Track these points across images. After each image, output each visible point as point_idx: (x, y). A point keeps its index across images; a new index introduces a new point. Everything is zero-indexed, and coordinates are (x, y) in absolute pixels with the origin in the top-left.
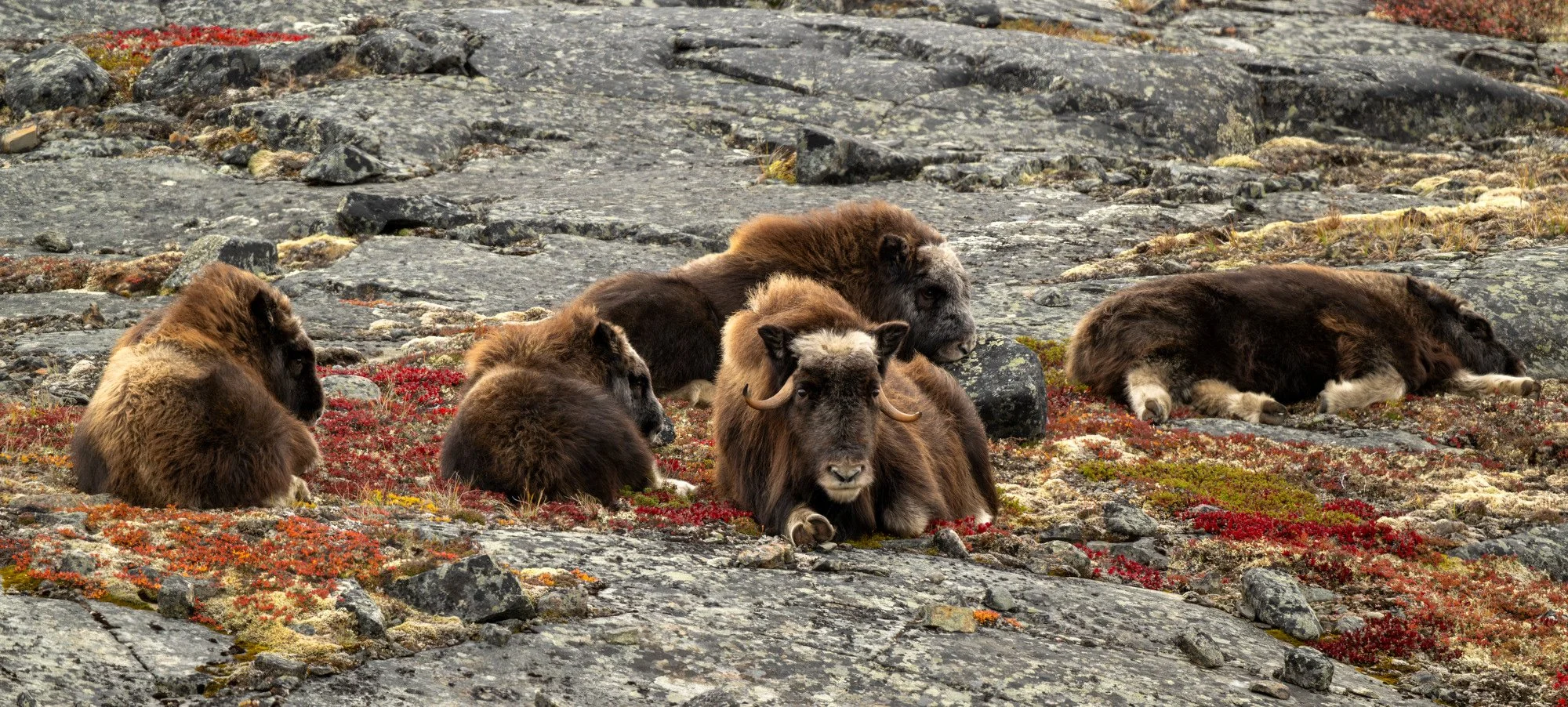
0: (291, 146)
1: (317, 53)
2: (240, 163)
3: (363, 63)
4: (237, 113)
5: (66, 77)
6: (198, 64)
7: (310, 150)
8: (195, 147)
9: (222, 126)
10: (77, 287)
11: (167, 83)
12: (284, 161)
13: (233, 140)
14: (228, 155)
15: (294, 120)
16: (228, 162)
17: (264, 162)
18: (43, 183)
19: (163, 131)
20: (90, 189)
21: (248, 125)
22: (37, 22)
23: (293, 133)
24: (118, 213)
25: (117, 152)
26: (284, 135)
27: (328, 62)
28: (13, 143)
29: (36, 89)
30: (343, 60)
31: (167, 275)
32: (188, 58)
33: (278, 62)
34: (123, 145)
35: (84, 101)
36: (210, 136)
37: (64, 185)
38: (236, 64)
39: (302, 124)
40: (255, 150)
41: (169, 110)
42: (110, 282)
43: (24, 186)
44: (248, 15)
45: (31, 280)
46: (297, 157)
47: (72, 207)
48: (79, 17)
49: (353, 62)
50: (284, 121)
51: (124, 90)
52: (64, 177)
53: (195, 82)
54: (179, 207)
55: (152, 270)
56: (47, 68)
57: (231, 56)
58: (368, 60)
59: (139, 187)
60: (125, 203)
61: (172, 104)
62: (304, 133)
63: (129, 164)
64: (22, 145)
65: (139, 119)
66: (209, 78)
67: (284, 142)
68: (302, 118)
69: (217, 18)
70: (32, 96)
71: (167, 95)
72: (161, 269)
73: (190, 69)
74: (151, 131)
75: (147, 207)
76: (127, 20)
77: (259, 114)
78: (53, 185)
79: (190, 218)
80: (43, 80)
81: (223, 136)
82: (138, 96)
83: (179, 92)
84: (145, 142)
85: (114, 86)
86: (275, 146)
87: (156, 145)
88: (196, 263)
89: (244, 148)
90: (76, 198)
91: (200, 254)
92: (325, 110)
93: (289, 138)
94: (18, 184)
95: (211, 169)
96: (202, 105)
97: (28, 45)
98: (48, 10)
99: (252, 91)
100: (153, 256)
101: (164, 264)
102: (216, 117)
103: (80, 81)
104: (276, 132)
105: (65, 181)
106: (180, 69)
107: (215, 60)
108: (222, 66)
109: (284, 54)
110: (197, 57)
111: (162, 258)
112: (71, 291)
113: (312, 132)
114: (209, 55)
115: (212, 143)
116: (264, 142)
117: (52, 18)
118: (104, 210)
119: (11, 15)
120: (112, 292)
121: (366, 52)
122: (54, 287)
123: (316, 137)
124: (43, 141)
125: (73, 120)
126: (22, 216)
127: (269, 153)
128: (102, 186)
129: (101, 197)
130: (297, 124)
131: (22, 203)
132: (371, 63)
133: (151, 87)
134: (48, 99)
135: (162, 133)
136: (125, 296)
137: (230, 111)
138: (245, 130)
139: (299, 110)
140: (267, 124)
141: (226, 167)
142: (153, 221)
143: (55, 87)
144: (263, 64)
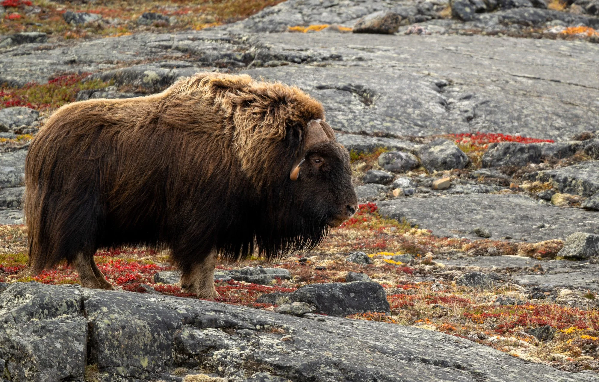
0: (569, 191)
1: (565, 148)
2: (547, 199)
3: (588, 154)
4: (541, 175)
5: (453, 155)
6: (514, 151)
7: (578, 194)
8: (523, 190)
9: (532, 181)
10: (513, 254)
11: (499, 160)
12: (568, 199)
13: (541, 188)
14: (541, 195)
15: (570, 180)
16: (542, 198)
17: (559, 198)
18: (463, 205)
19: (505, 182)
20: (485, 208)
21: (548, 181)
22: (417, 128)
23: (570, 186)
24: (504, 220)
25: (487, 191)
26: (565, 187)
27: (570, 153)
28: (439, 185)
29: (439, 160)
30: (577, 152)
31: (559, 250)
32: (508, 148)
33: (548, 152)
34: (489, 188)
35: (460, 166)
36: (529, 185)
37: (473, 206)
38: (532, 152)
39: (574, 182)
40: (554, 193)
41: (504, 173)
42: (531, 252)
43: (455, 206)
44: (509, 129)
46: (572, 197)
47: (481, 216)
48: (434, 127)
49: (583, 153)
50: (565, 180)
51: (475, 162)
52: (472, 202)
53: (513, 159)
54: (532, 218)
55: (550, 248)
56: (442, 151)
57: (530, 148)
58: (590, 153)
59: (508, 208)
60: (505, 215)
61: (504, 170)
62: (575, 186)
63: (499, 197)
64: (443, 186)
65: (491, 176)
66: (519, 158)
67: (566, 190)
68: (574, 179)
69: (496, 130)
70: (438, 163)
71: (500, 165)
72: (555, 248)
73: (510, 154)
74: (500, 182)
75: (516, 218)
76: (456, 129)
77: (553, 176)
78: (468, 206)
80: (443, 156)
81: (536, 186)
82: (485, 165)
83: (505, 164)
84: (498, 187)
85: (471, 160)
86: (562, 192)
87: (504, 190)
88: (573, 245)
89: (549, 192)
90: (481, 212)
91: (574, 241)
92: (583, 175)
93: (568, 188)
94: (452, 204)
95: (536, 201)
96: (520, 171)
97: (417, 139)
98: (419, 123)
99: (541, 165)
101: (555, 245)
102: (529, 176)
103: (459, 157)
104: (562, 185)
105: (473, 204)
106: (505, 154)
107: (522, 150)
108: (525, 152)
109: (551, 149)
110: (512, 148)
111: (553, 242)
112: (511, 256)
113: (579, 186)
114: (518, 147)
115: (531, 189)
116: (557, 189)
117: (422, 126)
118: (497, 219)
119: (403, 124)
120: (532, 257)
121: (590, 149)
122: (502, 254)
123: (581, 188)
124: (451, 185)
125: (459, 175)
126: (459, 220)
127: (559, 194)
128: (490, 207)
129: (493, 213)
130: (571, 182)
131: (457, 213)
132: (592, 154)
133: (491, 161)
134: (445, 165)
135: (506, 184)
136: (539, 259)
137: (537, 174)
138: (546, 183)
139: (571, 175)
140: (558, 181)
141: (541, 201)
142: (522, 224)
143: (448, 159)
144: (543, 153)
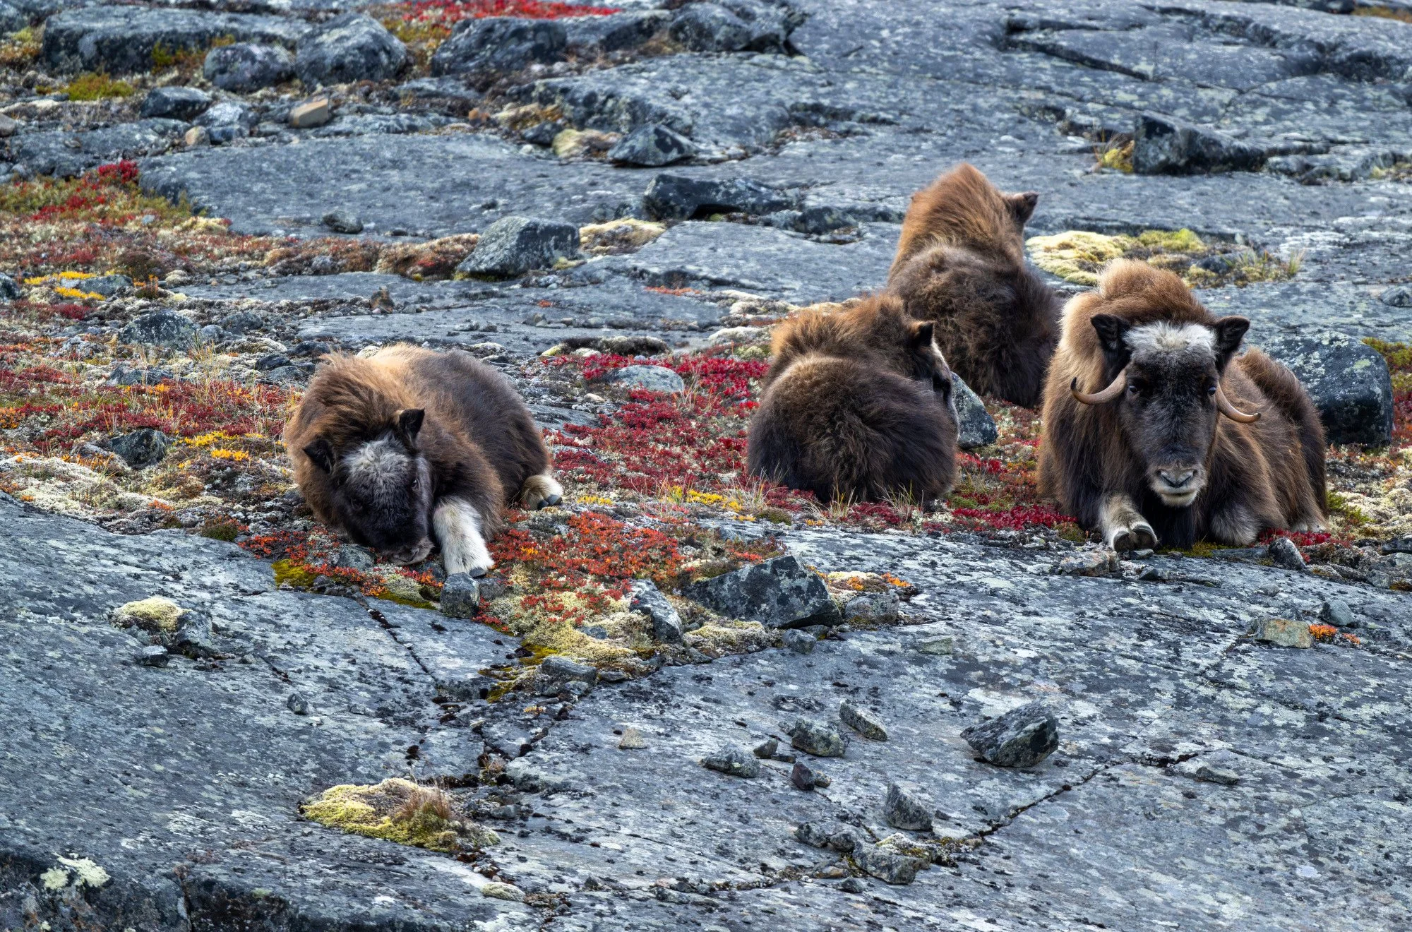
0: (599, 125)
1: (628, 28)
2: (544, 142)
3: (677, 40)
4: (541, 89)
5: (360, 48)
6: (501, 37)
7: (618, 130)
8: (496, 125)
9: (525, 103)
10: (366, 269)
11: (468, 57)
12: (590, 141)
13: (537, 118)
14: (530, 134)
15: (601, 98)
16: (532, 141)
17: (569, 141)
18: (333, 161)
19: (462, 107)
20: (383, 167)
21: (552, 102)
23: (600, 111)
24: (412, 193)
25: (412, 129)
26: (590, 114)
27: (640, 37)
28: (303, 117)
29: (328, 61)
30: (656, 35)
31: (462, 259)
32: (490, 30)
33: (587, 37)
34: (419, 121)
35: (379, 74)
36: (512, 113)
37: (356, 163)
38: (541, 39)
39: (610, 103)
40: (559, 129)
41: (470, 86)
42: (402, 265)
43: (313, 163)
45: (317, 261)
46: (604, 137)
47: (363, 186)
49: (666, 38)
50: (591, 99)
51: (422, 63)
52: (355, 154)
53: (498, 56)
54: (477, 188)
55: (446, 253)
56: (341, 39)
57: (537, 29)
58: (681, 36)
59: (436, 166)
60: (419, 182)
61: (473, 79)
62: (612, 112)
63: (425, 141)
64: (313, 120)
65: (436, 95)
66: (512, 52)
67: (591, 121)
68: (611, 96)
70: (324, 68)
71: (468, 69)
72: (455, 252)
73: (493, 43)
74: (450, 108)
75: (443, 187)
77: (565, 91)
78: (344, 163)
79: (489, 199)
80: (336, 52)
81: (526, 114)
82: (437, 70)
83: (481, 66)
84: (443, 119)
85: (411, 59)
86: (581, 125)
87: (455, 122)
88: (494, 246)
89: (548, 127)
90: (368, 176)
91: (498, 237)
92: (636, 87)
93: (596, 117)
94: (306, 161)
95: (513, 148)
96: (504, 81)
97: (322, 15)
99: (558, 66)
100: (448, 240)
101: (459, 247)
102: (519, 93)
103: (375, 54)
104: (582, 110)
105: (357, 158)
106: (482, 43)
107: (520, 34)
108: (526, 39)
109: (594, 29)
110: (500, 30)
111: (458, 241)
113: (620, 112)
114: (512, 28)
115: (514, 121)
116: (570, 121)
118: (398, 190)
120: (404, 275)
121: (680, 28)
122: (342, 269)
123: (625, 117)
124: (335, 116)
125: (367, 94)
126: (311, 195)
127: (575, 132)
128: (396, 164)
129: (395, 176)
130: (605, 103)
131: (310, 180)
132: (685, 40)
133: (451, 61)
134: (340, 71)
135: (461, 110)
136: (417, 280)
137: (533, 87)
138: (550, 108)
139: (607, 88)
140: (573, 102)
141: (528, 147)
142: (449, 202)
143: (348, 59)
144: (570, 39)
